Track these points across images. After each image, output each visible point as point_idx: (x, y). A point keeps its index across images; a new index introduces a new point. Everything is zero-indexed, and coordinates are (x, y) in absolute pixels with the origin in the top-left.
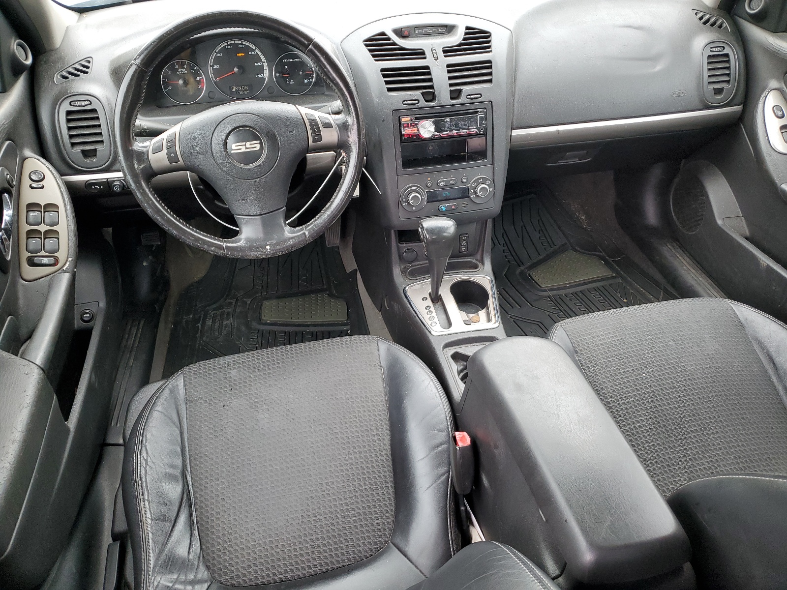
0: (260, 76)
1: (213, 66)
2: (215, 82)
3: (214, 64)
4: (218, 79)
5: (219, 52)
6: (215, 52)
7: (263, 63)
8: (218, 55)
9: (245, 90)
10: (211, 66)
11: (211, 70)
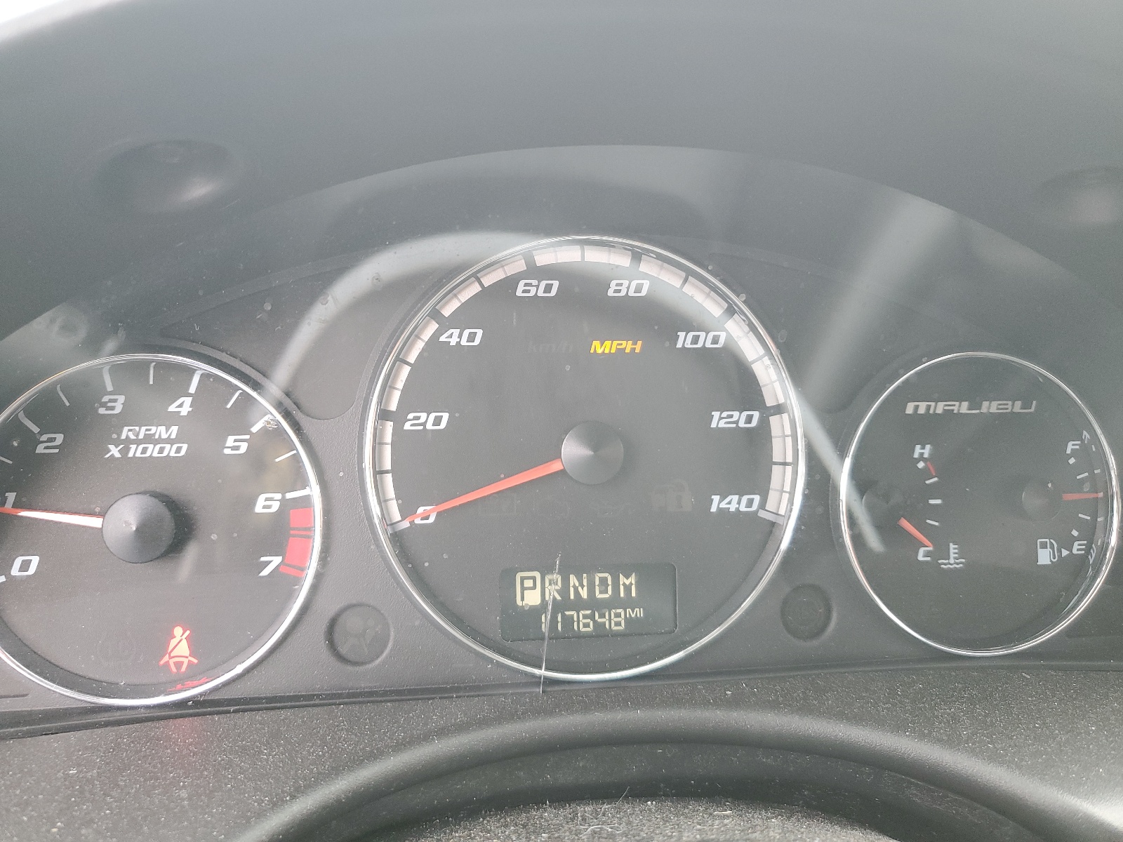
0: (733, 503)
1: (398, 418)
2: (397, 538)
3: (415, 398)
4: (427, 515)
5: (461, 319)
6: (435, 315)
7: (768, 412)
8: (453, 337)
9: (614, 603)
10: (384, 415)
11: (378, 443)
